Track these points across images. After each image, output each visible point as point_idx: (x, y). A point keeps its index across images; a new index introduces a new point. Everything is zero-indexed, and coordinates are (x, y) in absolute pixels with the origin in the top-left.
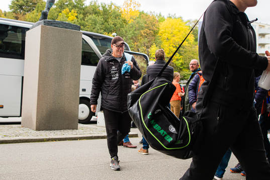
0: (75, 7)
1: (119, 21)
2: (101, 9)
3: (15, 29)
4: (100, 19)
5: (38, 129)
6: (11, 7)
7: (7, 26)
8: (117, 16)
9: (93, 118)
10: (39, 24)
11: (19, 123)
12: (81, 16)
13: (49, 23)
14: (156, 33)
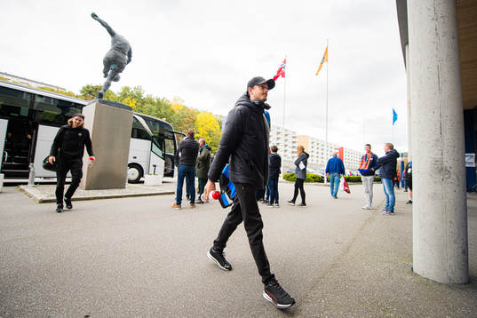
0: (135, 97)
1: (169, 111)
2: (156, 101)
4: (154, 108)
5: (88, 188)
6: (82, 92)
7: (71, 103)
8: (167, 107)
9: (142, 179)
10: (93, 102)
12: (139, 104)
13: (104, 102)
14: (194, 121)
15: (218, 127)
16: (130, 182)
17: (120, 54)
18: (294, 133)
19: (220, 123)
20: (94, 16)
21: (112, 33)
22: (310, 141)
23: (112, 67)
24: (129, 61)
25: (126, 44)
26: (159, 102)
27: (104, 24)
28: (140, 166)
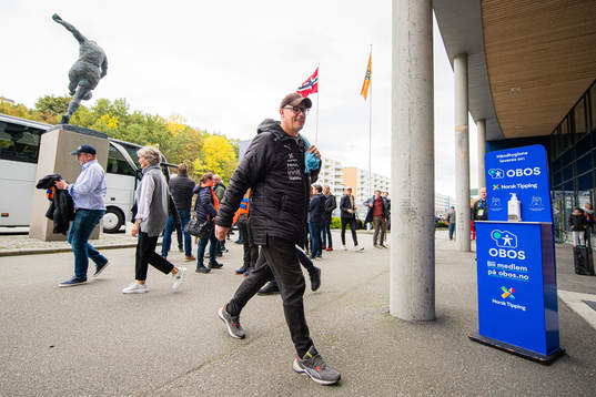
0: (116, 114)
1: (164, 134)
2: (146, 119)
3: (32, 130)
4: (144, 129)
5: (48, 239)
6: (38, 106)
7: (24, 127)
8: (162, 128)
9: (122, 228)
10: (56, 128)
11: (27, 233)
12: (123, 124)
13: (70, 128)
14: (200, 147)
15: (233, 155)
16: (106, 231)
17: (91, 66)
18: (337, 163)
19: (236, 150)
20: (56, 18)
21: (80, 39)
22: (359, 174)
23: (81, 82)
24: (104, 74)
25: (99, 53)
26: (150, 122)
27: (69, 27)
28: (120, 210)
